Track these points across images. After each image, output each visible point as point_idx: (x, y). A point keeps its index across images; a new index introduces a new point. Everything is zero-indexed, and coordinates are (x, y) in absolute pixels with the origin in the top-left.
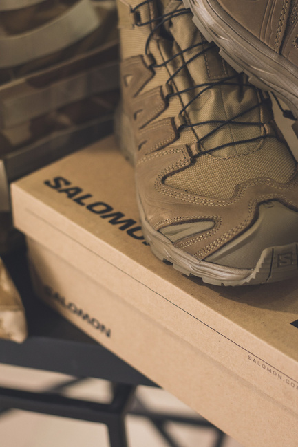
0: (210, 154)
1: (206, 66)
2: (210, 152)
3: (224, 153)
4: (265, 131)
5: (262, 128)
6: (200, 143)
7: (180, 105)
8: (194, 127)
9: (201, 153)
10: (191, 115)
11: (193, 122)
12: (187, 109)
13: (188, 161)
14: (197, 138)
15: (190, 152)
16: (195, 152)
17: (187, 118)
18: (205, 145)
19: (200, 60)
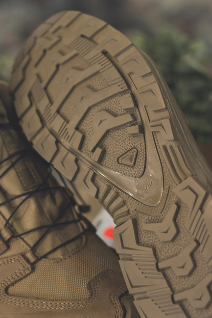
0: (46, 258)
1: (19, 177)
2: (45, 256)
3: (58, 254)
4: (83, 227)
5: (79, 224)
6: (33, 249)
7: (2, 219)
8: (22, 236)
9: (39, 259)
10: (15, 226)
11: (20, 231)
12: (10, 222)
13: (28, 269)
14: (29, 245)
15: (28, 260)
16: (32, 259)
17: (12, 229)
18: (38, 250)
19: (12, 173)
